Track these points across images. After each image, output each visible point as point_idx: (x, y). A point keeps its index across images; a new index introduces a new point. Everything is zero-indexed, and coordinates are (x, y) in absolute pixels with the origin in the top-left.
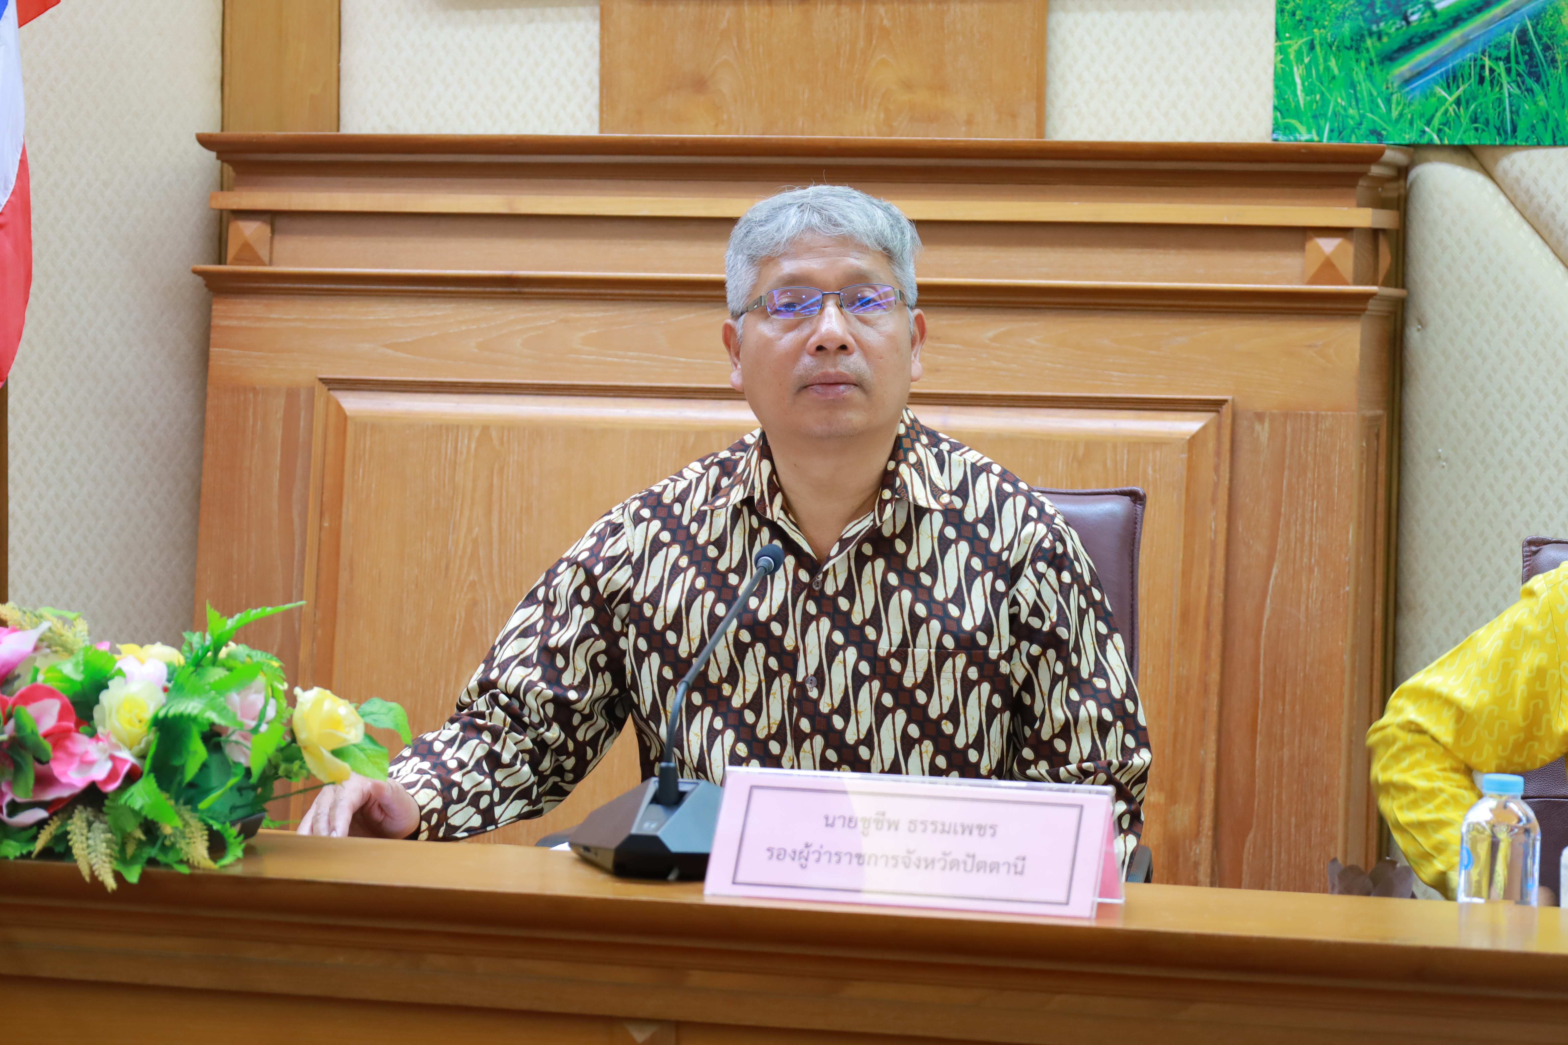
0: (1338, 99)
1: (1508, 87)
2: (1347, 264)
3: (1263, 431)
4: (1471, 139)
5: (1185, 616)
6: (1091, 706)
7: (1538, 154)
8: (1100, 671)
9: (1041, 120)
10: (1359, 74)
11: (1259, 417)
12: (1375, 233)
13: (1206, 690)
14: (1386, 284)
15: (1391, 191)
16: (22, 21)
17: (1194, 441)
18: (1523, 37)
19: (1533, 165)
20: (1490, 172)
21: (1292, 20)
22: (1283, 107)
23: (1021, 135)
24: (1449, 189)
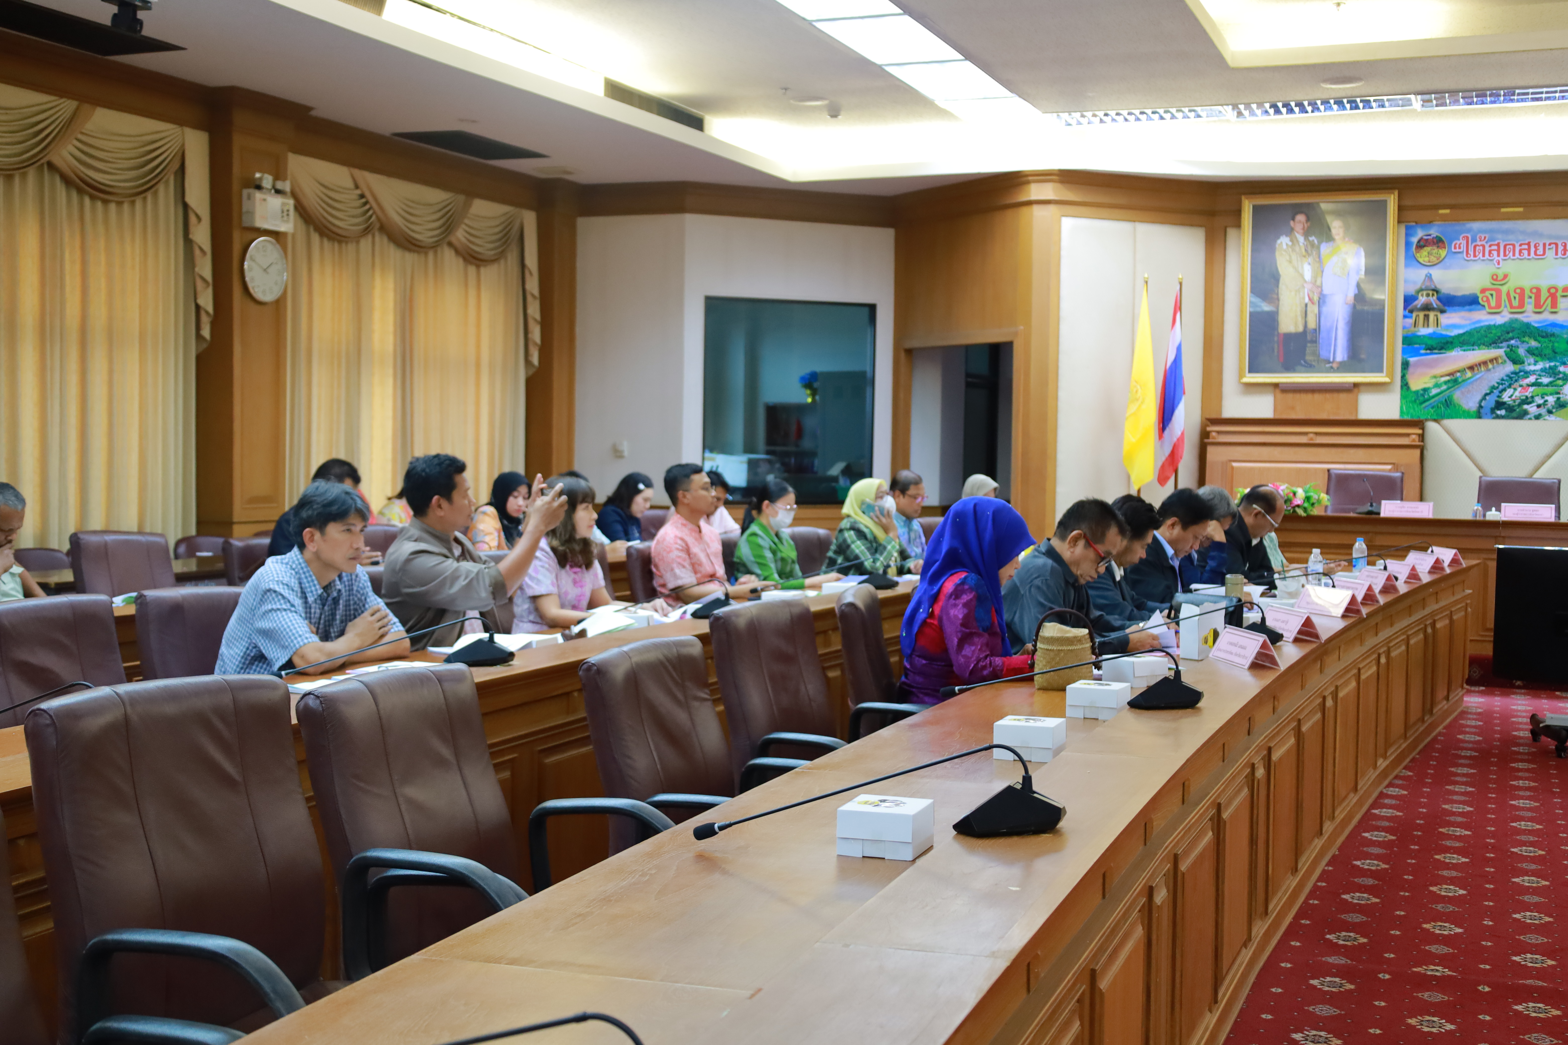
0: (1412, 411)
1: (1443, 409)
3: (1407, 466)
4: (1435, 417)
7: (1448, 420)
9: (1356, 414)
10: (1416, 406)
11: (1404, 465)
12: (1420, 434)
14: (1422, 443)
15: (1422, 427)
18: (1446, 400)
19: (1447, 422)
20: (1439, 423)
21: (1403, 397)
22: (1402, 412)
23: (1352, 418)
24: (1431, 426)
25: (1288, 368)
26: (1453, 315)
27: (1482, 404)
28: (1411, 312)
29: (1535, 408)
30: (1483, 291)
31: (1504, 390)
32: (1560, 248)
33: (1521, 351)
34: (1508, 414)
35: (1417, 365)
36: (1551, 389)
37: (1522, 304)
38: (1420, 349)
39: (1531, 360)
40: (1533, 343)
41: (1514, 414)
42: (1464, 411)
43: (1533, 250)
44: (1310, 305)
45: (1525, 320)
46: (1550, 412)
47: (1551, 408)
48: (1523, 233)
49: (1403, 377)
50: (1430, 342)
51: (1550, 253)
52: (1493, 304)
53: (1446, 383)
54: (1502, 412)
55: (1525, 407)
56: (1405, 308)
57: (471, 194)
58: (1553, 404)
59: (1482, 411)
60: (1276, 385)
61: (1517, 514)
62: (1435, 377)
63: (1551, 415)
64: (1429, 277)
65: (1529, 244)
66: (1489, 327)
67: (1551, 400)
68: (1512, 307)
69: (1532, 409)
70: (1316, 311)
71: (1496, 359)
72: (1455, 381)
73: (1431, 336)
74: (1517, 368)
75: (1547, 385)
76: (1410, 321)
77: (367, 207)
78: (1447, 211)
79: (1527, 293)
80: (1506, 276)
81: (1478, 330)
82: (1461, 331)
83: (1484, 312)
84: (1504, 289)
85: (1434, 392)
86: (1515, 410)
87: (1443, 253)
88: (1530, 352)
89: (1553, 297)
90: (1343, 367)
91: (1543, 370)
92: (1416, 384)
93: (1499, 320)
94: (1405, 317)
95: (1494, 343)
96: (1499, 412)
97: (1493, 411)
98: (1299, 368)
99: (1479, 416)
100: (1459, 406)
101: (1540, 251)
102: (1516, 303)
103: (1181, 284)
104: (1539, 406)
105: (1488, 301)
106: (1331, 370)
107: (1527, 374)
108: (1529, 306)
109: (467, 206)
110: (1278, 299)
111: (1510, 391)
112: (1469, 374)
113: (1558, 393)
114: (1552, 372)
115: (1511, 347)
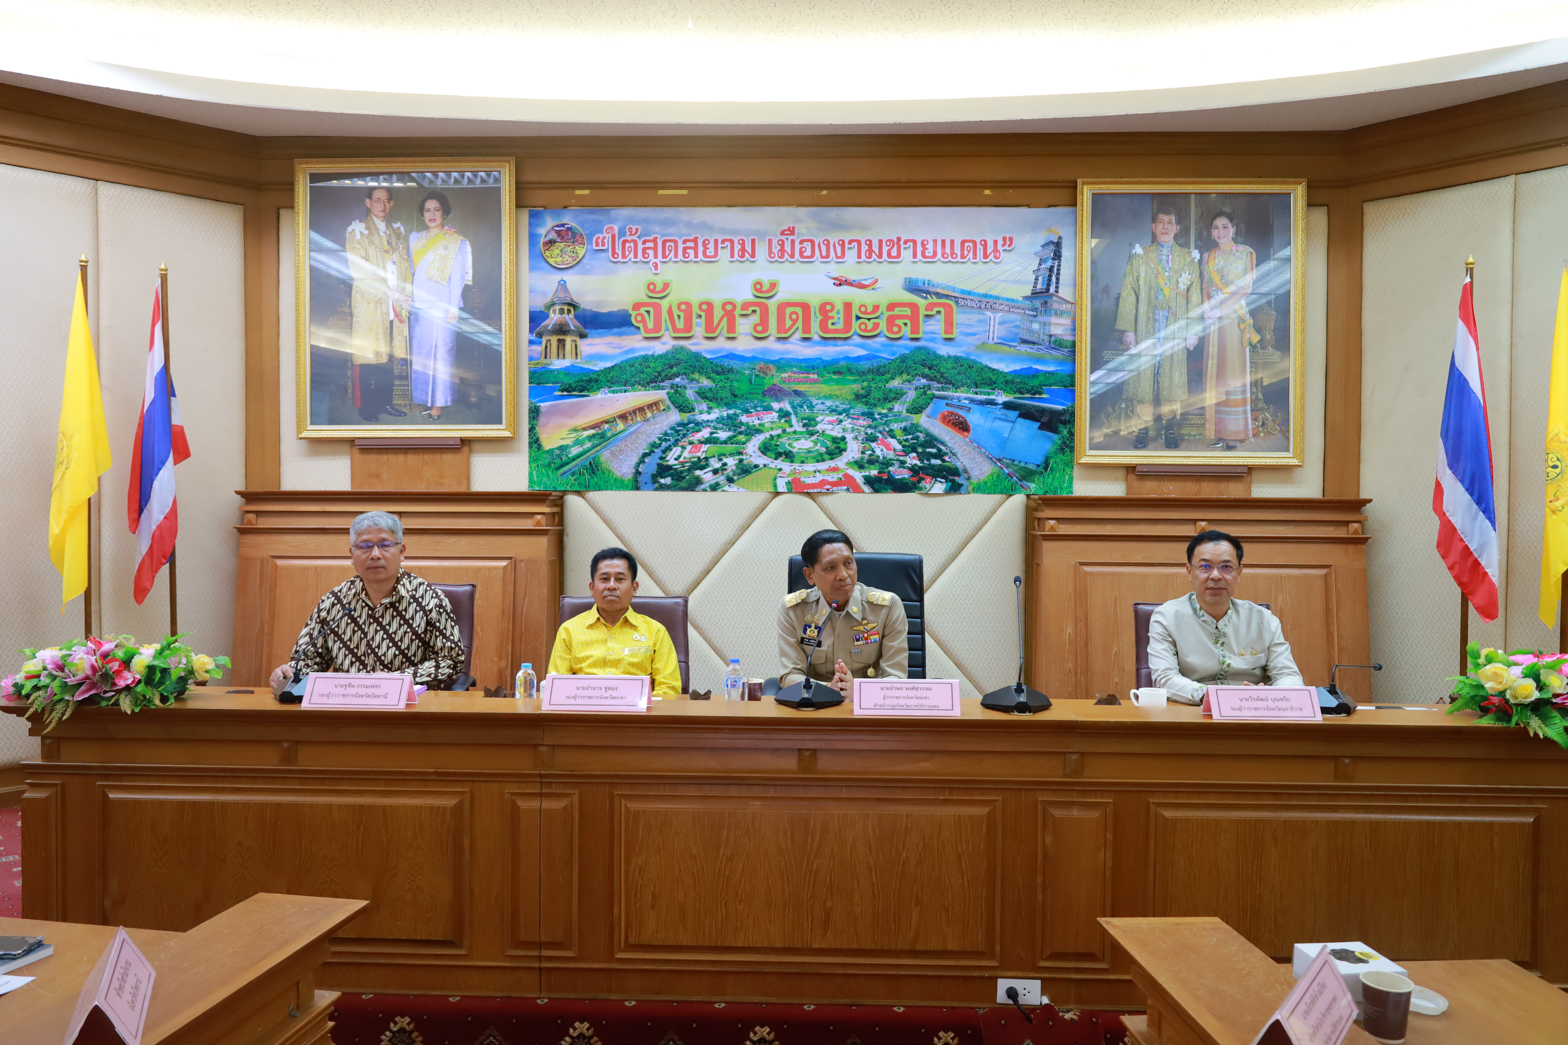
0: (545, 479)
1: (587, 476)
2: (543, 522)
3: (523, 564)
4: (578, 489)
5: (503, 612)
6: (449, 644)
7: (595, 493)
8: (452, 634)
9: (469, 485)
10: (550, 473)
11: (522, 561)
12: (554, 514)
13: (508, 631)
14: (558, 525)
15: (559, 502)
16: (175, 463)
17: (505, 568)
18: (590, 463)
19: (594, 495)
20: (583, 497)
21: (533, 459)
22: (531, 481)
23: (463, 489)
24: (573, 502)
25: (370, 417)
26: (597, 340)
27: (640, 470)
28: (540, 335)
29: (711, 474)
30: (637, 306)
31: (668, 449)
32: (737, 247)
33: (690, 394)
34: (675, 483)
35: (552, 412)
36: (730, 448)
37: (688, 327)
38: (553, 389)
39: (704, 406)
40: (706, 382)
41: (683, 484)
42: (615, 480)
43: (701, 248)
44: (396, 323)
45: (694, 349)
46: (730, 480)
47: (731, 474)
48: (688, 224)
49: (532, 429)
50: (567, 380)
51: (724, 254)
52: (650, 325)
53: (590, 438)
54: (668, 481)
55: (698, 473)
56: (531, 331)
58: (734, 468)
59: (640, 479)
60: (351, 441)
61: (574, 698)
62: (576, 430)
63: (732, 485)
64: (563, 285)
65: (695, 240)
66: (646, 358)
67: (731, 462)
68: (675, 330)
69: (707, 476)
70: (406, 332)
71: (656, 404)
72: (603, 436)
73: (567, 371)
74: (685, 417)
75: (725, 442)
76: (539, 349)
78: (587, 192)
79: (695, 310)
80: (666, 286)
81: (631, 363)
82: (609, 364)
83: (639, 337)
84: (665, 304)
85: (574, 451)
86: (684, 478)
87: (581, 251)
88: (703, 395)
89: (730, 316)
90: (446, 416)
91: (719, 420)
92: (550, 441)
93: (659, 348)
94: (531, 342)
95: (653, 382)
96: (662, 481)
97: (654, 478)
98: (383, 416)
99: (636, 486)
100: (610, 472)
101: (711, 251)
102: (680, 325)
103: (164, 278)
104: (715, 472)
105: (643, 321)
106: (430, 420)
107: (699, 425)
108: (699, 329)
110: (351, 315)
111: (676, 451)
112: (621, 426)
113: (740, 453)
114: (731, 422)
115: (676, 388)
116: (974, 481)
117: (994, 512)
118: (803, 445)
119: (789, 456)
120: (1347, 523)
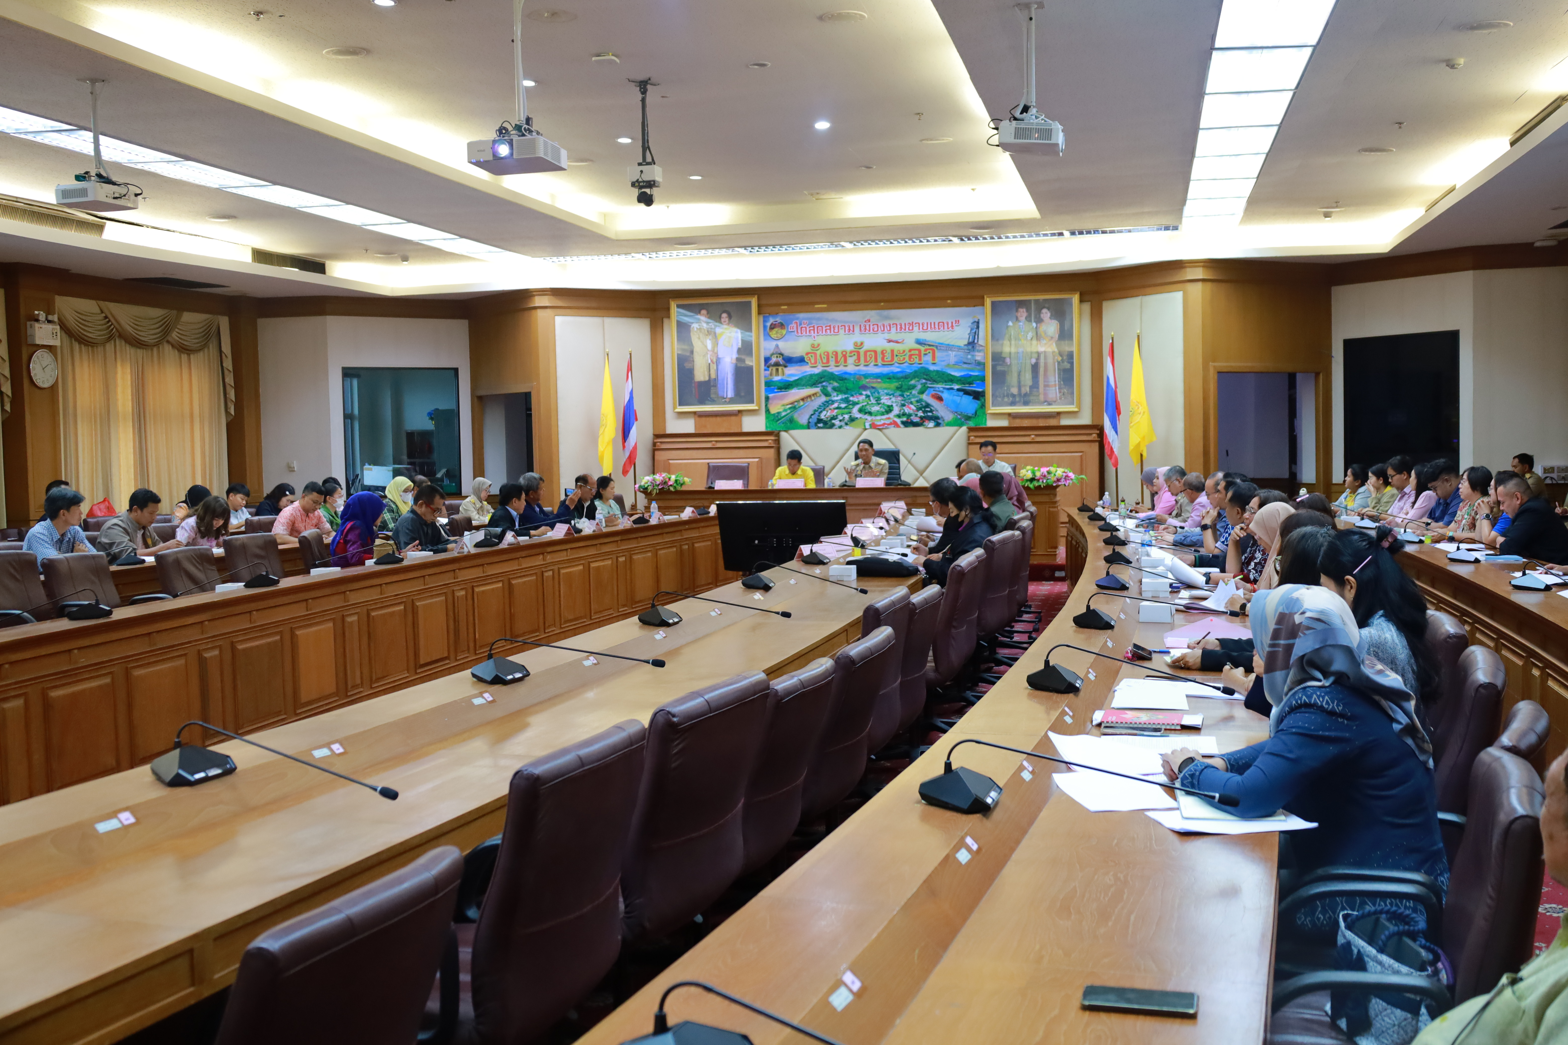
0: (772, 426)
1: (789, 424)
2: (771, 443)
4: (785, 429)
9: (741, 429)
10: (774, 423)
11: (764, 459)
12: (775, 440)
14: (777, 444)
15: (778, 435)
17: (757, 461)
18: (790, 419)
19: (792, 432)
20: (787, 432)
21: (767, 418)
22: (766, 427)
23: (739, 431)
24: (783, 435)
25: (702, 402)
26: (792, 368)
27: (810, 421)
28: (768, 367)
30: (807, 354)
31: (821, 412)
32: (847, 328)
33: (829, 389)
34: (824, 426)
35: (774, 398)
36: (846, 411)
37: (828, 362)
38: (774, 389)
39: (835, 394)
40: (836, 384)
41: (828, 426)
42: (800, 425)
43: (832, 329)
44: (711, 364)
45: (830, 371)
46: (846, 424)
47: (847, 422)
48: (827, 319)
49: (766, 406)
50: (780, 385)
51: (842, 331)
52: (813, 361)
53: (790, 408)
54: (821, 425)
55: (833, 421)
56: (765, 365)
57: (181, 309)
58: (848, 419)
59: (810, 424)
60: (695, 413)
62: (783, 405)
63: (847, 426)
64: (777, 346)
65: (830, 326)
66: (811, 375)
67: (847, 417)
68: (823, 363)
69: (836, 422)
70: (715, 368)
71: (816, 394)
72: (794, 408)
73: (780, 381)
74: (827, 399)
75: (844, 409)
76: (768, 372)
77: (110, 323)
78: (786, 307)
79: (831, 355)
80: (819, 345)
81: (805, 377)
82: (796, 378)
83: (808, 366)
84: (818, 353)
85: (783, 414)
86: (828, 424)
87: (784, 332)
88: (835, 389)
89: (845, 357)
90: (732, 401)
91: (842, 400)
92: (774, 410)
93: (817, 371)
94: (765, 370)
95: (814, 385)
96: (819, 425)
97: (816, 424)
98: (707, 402)
99: (809, 428)
100: (798, 422)
101: (836, 330)
102: (825, 361)
103: (631, 354)
104: (840, 421)
105: (810, 360)
106: (725, 403)
107: (833, 402)
108: (832, 362)
109: (178, 318)
110: (693, 361)
111: (824, 413)
112: (802, 403)
113: (850, 413)
114: (846, 400)
115: (823, 386)
116: (946, 421)
117: (955, 434)
118: (875, 409)
119: (870, 413)
120: (1091, 434)
